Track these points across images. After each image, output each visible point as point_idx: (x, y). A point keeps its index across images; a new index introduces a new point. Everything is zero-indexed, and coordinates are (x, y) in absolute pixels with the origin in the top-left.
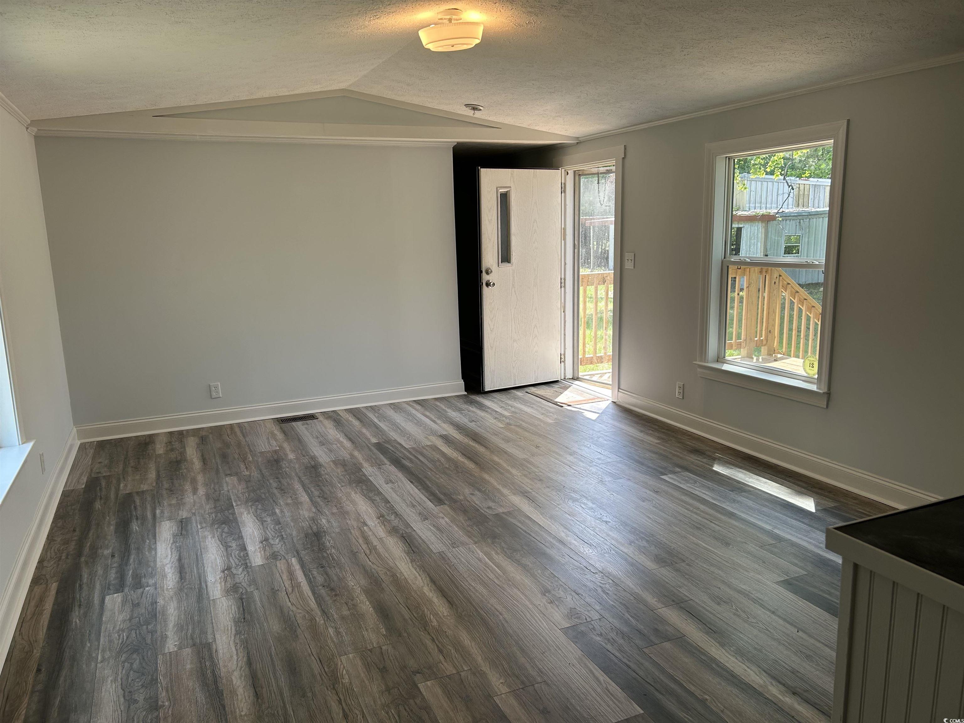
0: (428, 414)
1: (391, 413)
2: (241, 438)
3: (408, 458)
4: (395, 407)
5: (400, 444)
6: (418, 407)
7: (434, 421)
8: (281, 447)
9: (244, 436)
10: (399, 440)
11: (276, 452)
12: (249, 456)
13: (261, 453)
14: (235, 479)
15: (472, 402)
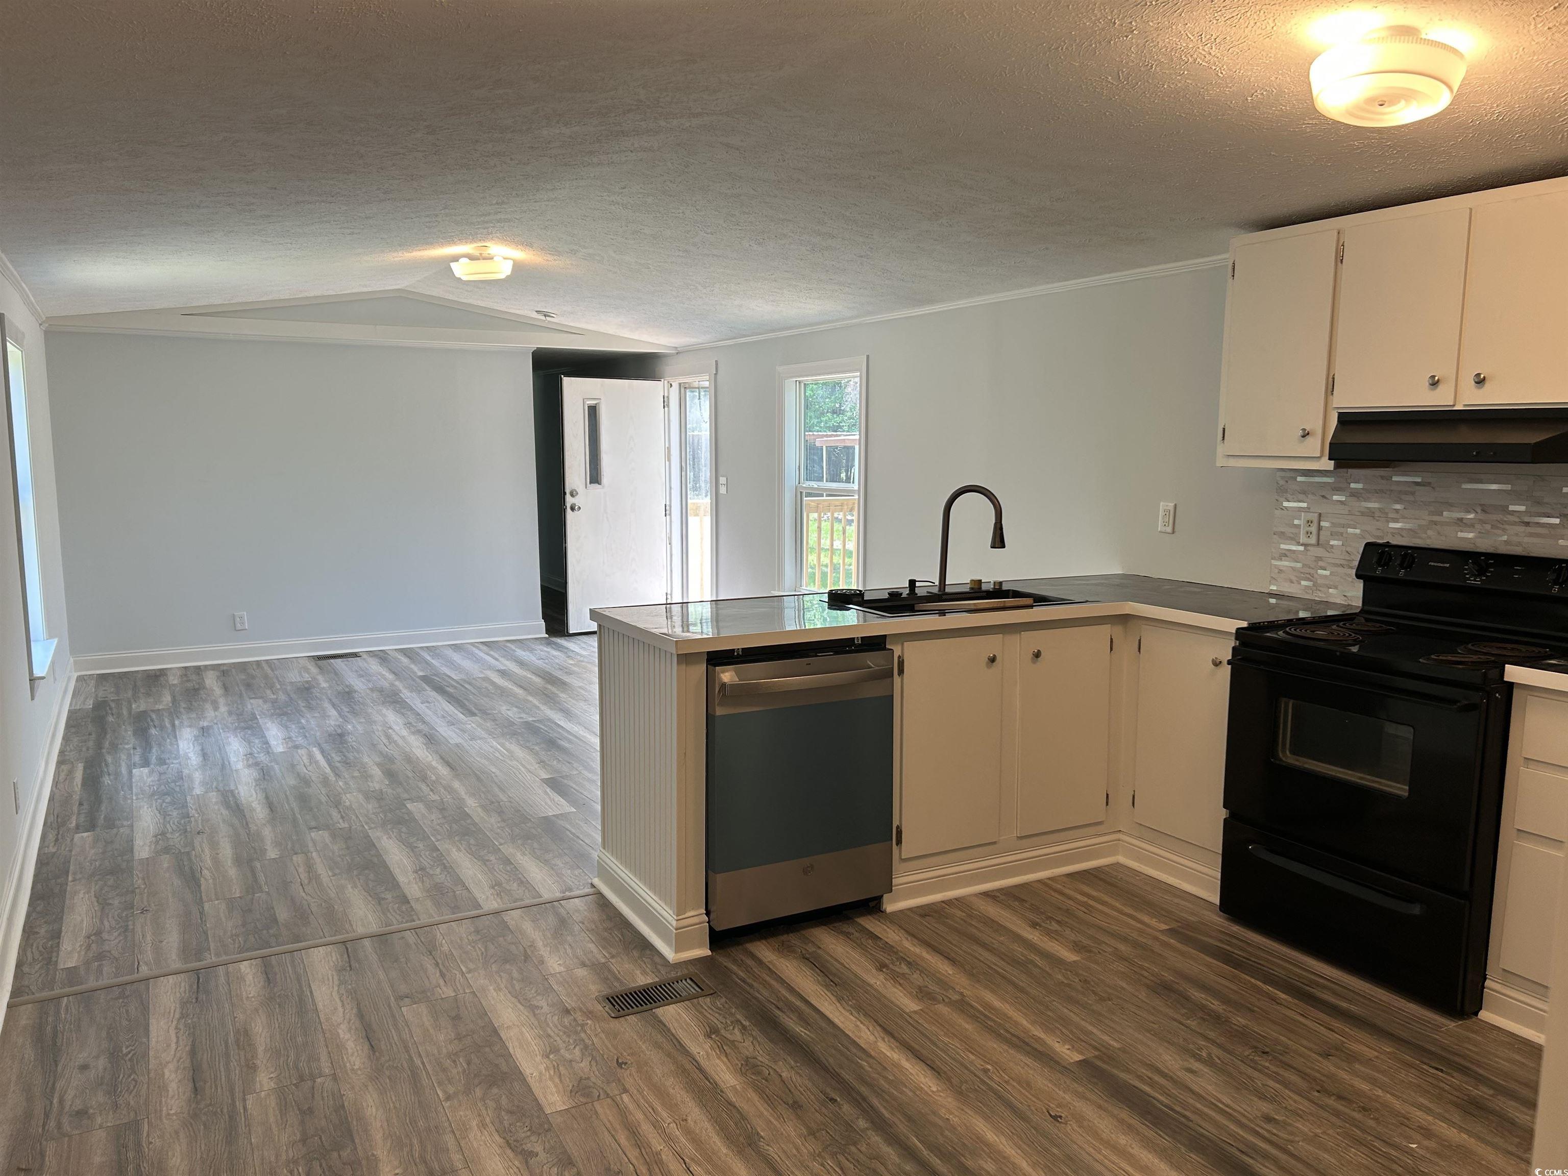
0: (492, 653)
1: (450, 653)
2: (269, 671)
3: (453, 686)
4: (456, 648)
5: (449, 677)
6: (485, 648)
7: (496, 659)
8: (314, 679)
9: (273, 670)
10: (449, 673)
11: (307, 682)
12: (277, 684)
13: (291, 683)
14: (260, 701)
15: (549, 644)
